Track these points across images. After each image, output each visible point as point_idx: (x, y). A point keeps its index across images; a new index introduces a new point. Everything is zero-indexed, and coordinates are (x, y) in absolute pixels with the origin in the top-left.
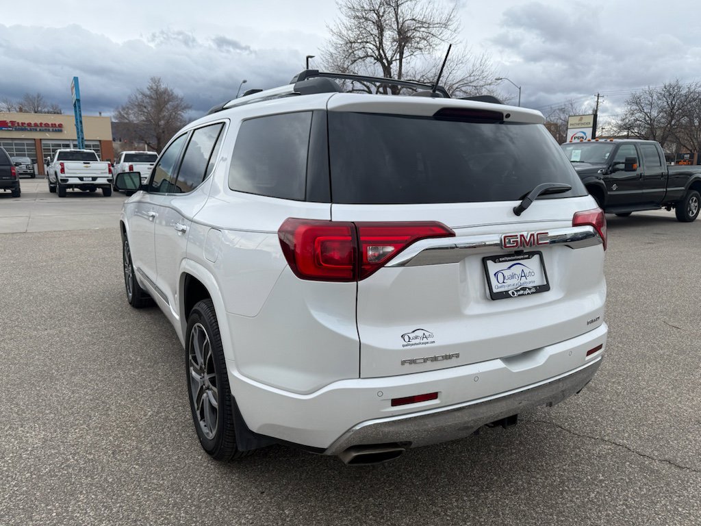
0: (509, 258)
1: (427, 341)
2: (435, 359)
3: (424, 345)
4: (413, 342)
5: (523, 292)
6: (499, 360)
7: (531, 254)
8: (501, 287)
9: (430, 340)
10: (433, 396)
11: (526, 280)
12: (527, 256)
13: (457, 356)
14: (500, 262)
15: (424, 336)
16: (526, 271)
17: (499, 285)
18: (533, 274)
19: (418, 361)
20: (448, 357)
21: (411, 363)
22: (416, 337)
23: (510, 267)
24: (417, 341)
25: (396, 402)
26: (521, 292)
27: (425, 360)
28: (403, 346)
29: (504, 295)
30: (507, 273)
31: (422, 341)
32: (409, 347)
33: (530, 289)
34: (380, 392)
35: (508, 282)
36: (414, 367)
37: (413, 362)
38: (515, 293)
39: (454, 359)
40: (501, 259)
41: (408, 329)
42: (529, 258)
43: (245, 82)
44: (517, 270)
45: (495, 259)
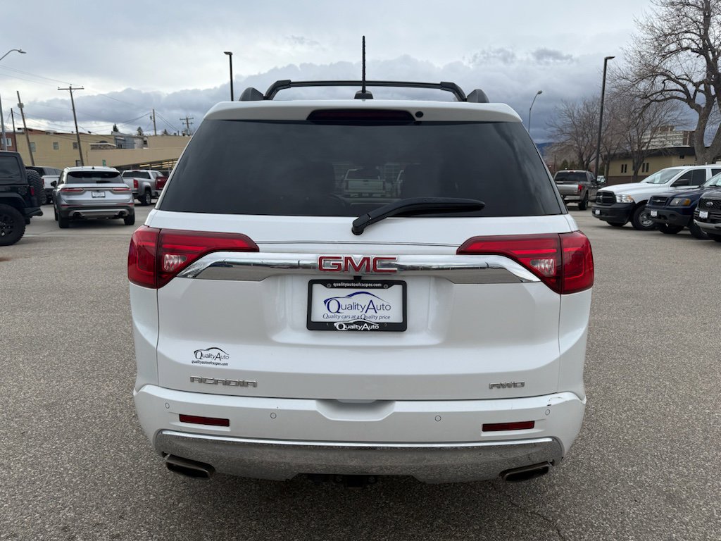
0: (348, 285)
1: (220, 362)
2: (227, 383)
3: (214, 366)
4: (204, 360)
5: (358, 327)
6: (314, 401)
7: (387, 284)
8: (332, 317)
9: (223, 361)
10: (225, 423)
11: (374, 314)
12: (380, 285)
13: (254, 385)
14: (333, 287)
15: (219, 356)
16: (377, 302)
17: (330, 314)
18: (388, 308)
19: (208, 381)
20: (243, 384)
21: (200, 382)
22: (209, 356)
23: (351, 296)
24: (209, 360)
25: (184, 418)
26: (354, 327)
27: (216, 382)
28: (193, 362)
29: (327, 327)
30: (343, 302)
31: (213, 361)
32: (198, 365)
33: (369, 324)
34: (167, 403)
35: (344, 313)
36: (202, 387)
37: (202, 381)
38: (345, 326)
39: (250, 387)
40: (335, 285)
41: (203, 345)
42: (382, 287)
43: (540, 93)
44: (363, 300)
45: (327, 283)
